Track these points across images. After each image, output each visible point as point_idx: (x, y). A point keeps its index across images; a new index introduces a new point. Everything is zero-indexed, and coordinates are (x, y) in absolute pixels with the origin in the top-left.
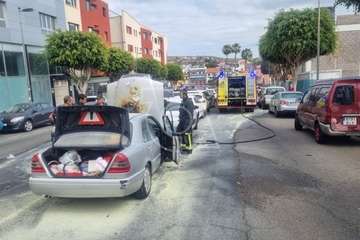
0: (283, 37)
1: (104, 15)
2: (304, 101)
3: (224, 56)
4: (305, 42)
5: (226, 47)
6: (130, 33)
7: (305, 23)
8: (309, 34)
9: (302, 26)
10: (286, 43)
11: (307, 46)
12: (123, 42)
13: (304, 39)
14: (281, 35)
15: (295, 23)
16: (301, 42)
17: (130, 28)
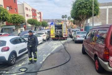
0: (78, 8)
1: (15, 2)
2: (87, 37)
3: (62, 19)
4: (87, 10)
5: (63, 16)
6: (27, 10)
7: (87, 2)
8: (89, 7)
9: (86, 4)
10: (79, 11)
11: (88, 12)
12: (24, 13)
13: (87, 9)
14: (77, 8)
15: (83, 3)
16: (86, 10)
17: (27, 8)
